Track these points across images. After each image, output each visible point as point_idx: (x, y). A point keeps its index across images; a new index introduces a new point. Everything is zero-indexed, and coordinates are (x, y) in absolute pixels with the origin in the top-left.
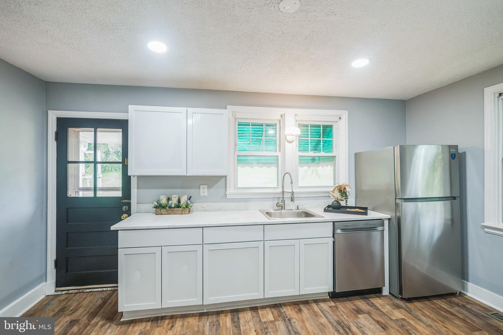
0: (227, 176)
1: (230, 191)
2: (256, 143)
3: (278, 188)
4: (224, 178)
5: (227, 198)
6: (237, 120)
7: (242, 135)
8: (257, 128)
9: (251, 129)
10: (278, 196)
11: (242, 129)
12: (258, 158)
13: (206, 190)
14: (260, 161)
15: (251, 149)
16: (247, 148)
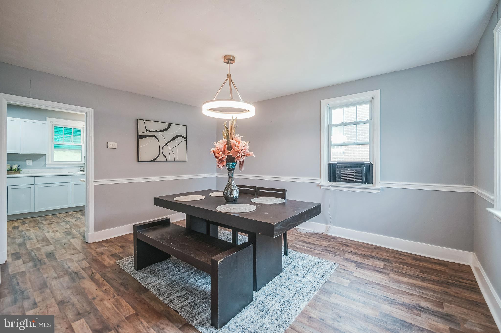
0: (47, 155)
1: (49, 162)
2: (67, 137)
3: (82, 162)
4: (44, 156)
5: (47, 166)
6: (54, 125)
7: (57, 132)
8: (68, 129)
9: (63, 130)
10: (81, 166)
11: (57, 129)
12: (69, 146)
13: (31, 162)
14: (70, 148)
15: (63, 140)
16: (60, 140)
